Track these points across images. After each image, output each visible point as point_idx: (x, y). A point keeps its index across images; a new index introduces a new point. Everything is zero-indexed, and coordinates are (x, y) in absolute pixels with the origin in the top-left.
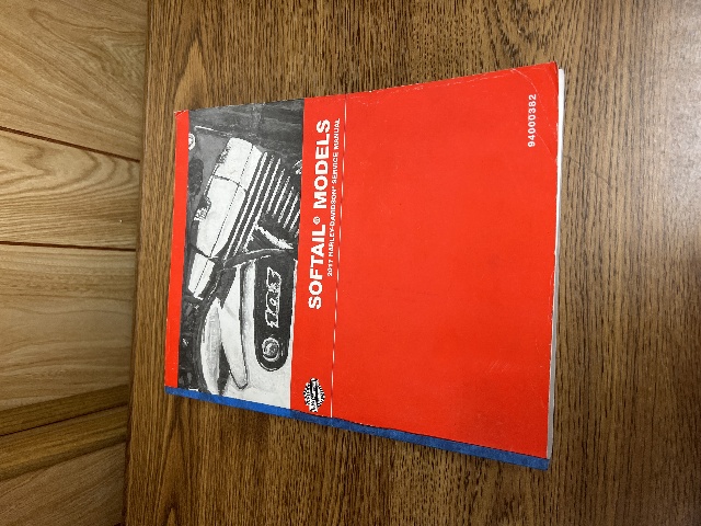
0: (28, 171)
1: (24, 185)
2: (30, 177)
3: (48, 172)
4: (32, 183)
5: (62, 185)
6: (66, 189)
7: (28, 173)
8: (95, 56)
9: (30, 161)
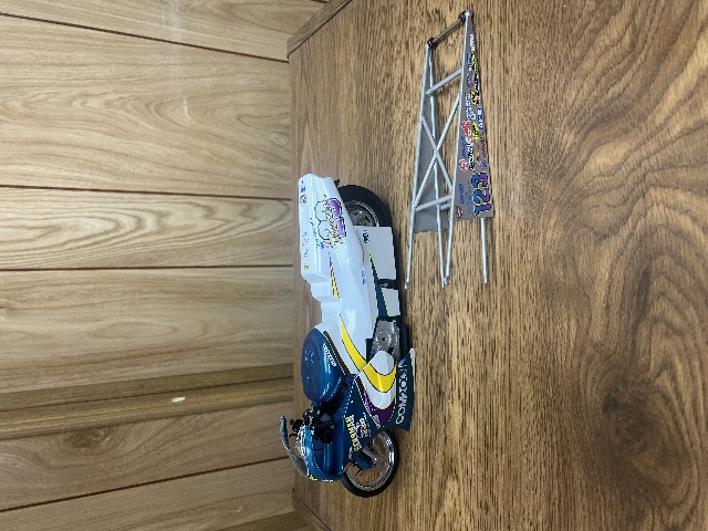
0: (241, 220)
1: (241, 229)
2: (243, 224)
3: (255, 219)
4: (244, 228)
5: (265, 226)
6: (268, 228)
7: (242, 222)
8: (284, 134)
9: (243, 214)
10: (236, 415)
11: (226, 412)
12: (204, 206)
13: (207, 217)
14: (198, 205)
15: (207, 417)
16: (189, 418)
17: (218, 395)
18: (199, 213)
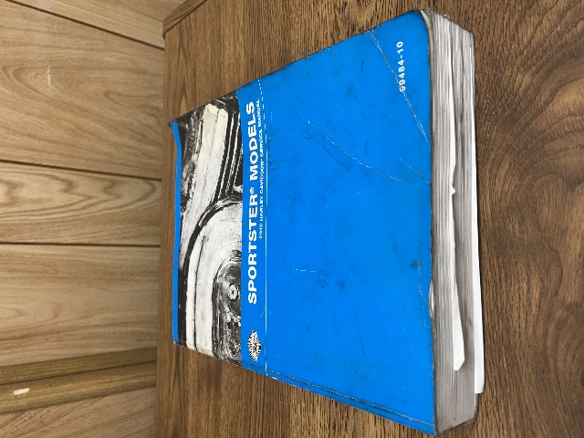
0: (104, 197)
1: (102, 206)
2: (105, 201)
3: (118, 197)
4: (107, 205)
5: (130, 204)
6: (131, 207)
9: (106, 190)
10: (88, 406)
11: (76, 404)
12: (63, 180)
13: (66, 191)
14: (57, 179)
15: (54, 410)
16: (33, 412)
17: (69, 385)
18: (57, 186)
